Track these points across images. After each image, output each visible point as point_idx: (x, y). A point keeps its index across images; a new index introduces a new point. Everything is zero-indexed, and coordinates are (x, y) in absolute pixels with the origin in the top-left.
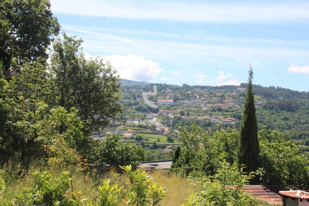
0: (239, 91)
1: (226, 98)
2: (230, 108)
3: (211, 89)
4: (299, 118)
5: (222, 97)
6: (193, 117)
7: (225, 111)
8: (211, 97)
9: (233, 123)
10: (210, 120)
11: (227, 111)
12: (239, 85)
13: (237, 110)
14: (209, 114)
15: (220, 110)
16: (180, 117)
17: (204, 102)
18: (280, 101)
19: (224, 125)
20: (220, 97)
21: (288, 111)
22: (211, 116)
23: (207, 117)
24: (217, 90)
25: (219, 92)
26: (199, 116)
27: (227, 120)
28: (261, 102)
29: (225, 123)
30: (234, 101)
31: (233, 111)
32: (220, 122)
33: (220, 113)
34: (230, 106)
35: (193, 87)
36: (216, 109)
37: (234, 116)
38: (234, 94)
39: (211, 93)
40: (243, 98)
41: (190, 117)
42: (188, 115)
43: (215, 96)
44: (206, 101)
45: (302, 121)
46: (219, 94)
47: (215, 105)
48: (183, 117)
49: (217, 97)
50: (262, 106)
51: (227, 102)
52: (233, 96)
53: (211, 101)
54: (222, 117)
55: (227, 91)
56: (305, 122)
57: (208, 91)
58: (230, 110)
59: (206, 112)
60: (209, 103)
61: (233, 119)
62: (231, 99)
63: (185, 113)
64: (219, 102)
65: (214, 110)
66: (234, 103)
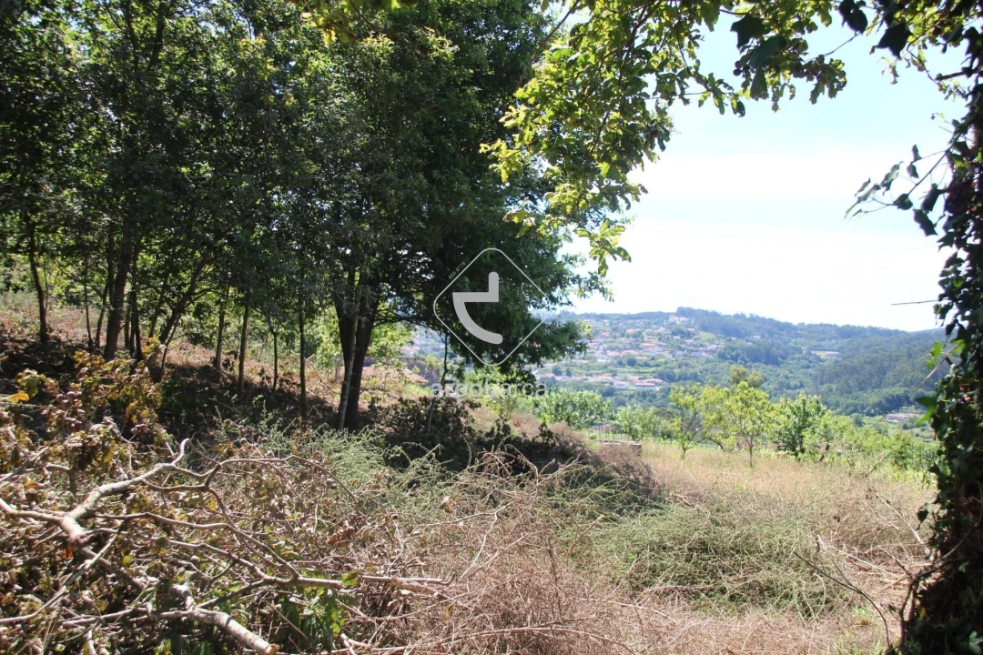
0: (674, 323)
1: (646, 339)
2: (653, 359)
3: (618, 319)
4: (787, 378)
5: (637, 336)
6: (579, 379)
7: (641, 366)
8: (615, 337)
9: (658, 389)
10: (612, 384)
11: (647, 365)
12: (675, 310)
13: (666, 363)
14: (611, 371)
15: (632, 363)
16: (553, 378)
17: (601, 348)
18: (754, 343)
19: (639, 394)
20: (634, 336)
21: (767, 363)
22: (614, 375)
23: (606, 377)
24: (630, 321)
25: (633, 326)
26: (591, 375)
27: (645, 382)
28: (714, 346)
29: (641, 389)
30: (660, 346)
31: (658, 366)
32: (631, 387)
33: (632, 369)
34: (653, 354)
35: (581, 315)
36: (624, 361)
37: (661, 376)
38: (662, 330)
39: (615, 330)
40: (678, 337)
41: (573, 378)
42: (569, 374)
43: (623, 335)
44: (605, 346)
45: (793, 383)
46: (630, 331)
47: (624, 353)
48: (558, 378)
49: (628, 337)
50: (716, 354)
51: (648, 347)
52: (660, 334)
53: (614, 345)
54: (637, 377)
55: (649, 323)
56: (798, 384)
57: (611, 324)
58: (652, 363)
59: (605, 367)
60: (611, 349)
61: (657, 380)
62: (656, 341)
63: (563, 369)
64: (632, 348)
65: (621, 364)
66: (660, 349)
